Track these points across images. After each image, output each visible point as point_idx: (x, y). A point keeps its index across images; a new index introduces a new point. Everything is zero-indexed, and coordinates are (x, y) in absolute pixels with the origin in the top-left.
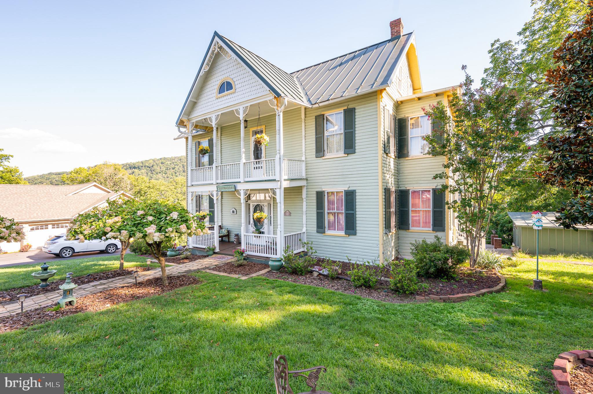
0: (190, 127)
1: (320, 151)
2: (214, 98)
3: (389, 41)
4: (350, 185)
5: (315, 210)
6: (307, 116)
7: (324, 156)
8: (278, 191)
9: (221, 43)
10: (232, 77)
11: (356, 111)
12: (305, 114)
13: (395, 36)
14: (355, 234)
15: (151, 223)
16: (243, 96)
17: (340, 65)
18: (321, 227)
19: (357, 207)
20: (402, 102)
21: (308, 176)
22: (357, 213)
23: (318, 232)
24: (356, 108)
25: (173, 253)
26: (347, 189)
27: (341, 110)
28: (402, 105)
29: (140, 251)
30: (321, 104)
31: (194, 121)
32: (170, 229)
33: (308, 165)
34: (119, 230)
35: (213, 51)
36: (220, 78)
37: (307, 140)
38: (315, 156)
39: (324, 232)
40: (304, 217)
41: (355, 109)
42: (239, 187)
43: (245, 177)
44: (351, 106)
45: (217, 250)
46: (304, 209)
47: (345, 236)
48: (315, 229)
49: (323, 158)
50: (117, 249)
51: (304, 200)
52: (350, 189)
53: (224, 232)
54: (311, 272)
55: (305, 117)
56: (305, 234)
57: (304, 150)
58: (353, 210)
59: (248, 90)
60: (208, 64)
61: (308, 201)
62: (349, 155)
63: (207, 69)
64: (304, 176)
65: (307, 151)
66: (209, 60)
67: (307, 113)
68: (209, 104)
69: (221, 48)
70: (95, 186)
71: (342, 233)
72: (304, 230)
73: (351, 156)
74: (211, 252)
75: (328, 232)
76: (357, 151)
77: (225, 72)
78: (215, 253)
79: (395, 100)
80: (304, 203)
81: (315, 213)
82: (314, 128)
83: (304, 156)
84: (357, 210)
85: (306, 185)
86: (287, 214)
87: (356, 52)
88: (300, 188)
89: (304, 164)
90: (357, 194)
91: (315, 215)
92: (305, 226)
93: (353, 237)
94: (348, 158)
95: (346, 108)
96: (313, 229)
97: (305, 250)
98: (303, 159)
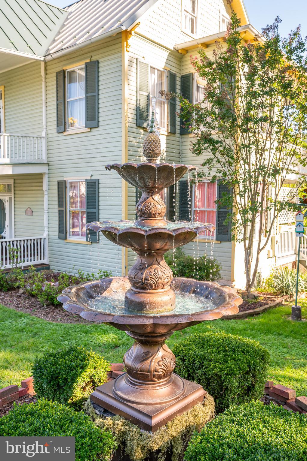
4: (94, 173)
5: (57, 207)
6: (48, 72)
7: (65, 131)
11: (100, 65)
12: (46, 70)
18: (63, 232)
19: (101, 203)
20: (185, 50)
21: (51, 159)
22: (101, 212)
23: (60, 238)
24: (100, 60)
26: (89, 178)
27: (82, 65)
28: (187, 55)
30: (55, 56)
33: (50, 144)
37: (48, 108)
38: (56, 131)
39: (66, 238)
40: (46, 216)
41: (98, 62)
44: (94, 59)
46: (46, 206)
47: (87, 243)
48: (57, 234)
49: (65, 133)
51: (46, 193)
52: (93, 178)
55: (46, 74)
56: (47, 242)
57: (44, 123)
58: (95, 208)
61: (50, 195)
62: (92, 130)
64: (44, 159)
65: (48, 124)
67: (48, 68)
71: (83, 240)
72: (45, 235)
73: (95, 131)
75: (70, 239)
76: (101, 124)
79: (172, 49)
80: (46, 197)
81: (57, 211)
82: (55, 90)
83: (45, 130)
84: (101, 207)
85: (47, 171)
86: (29, 213)
88: (40, 176)
89: (44, 142)
90: (100, 186)
91: (57, 214)
92: (46, 229)
93: (95, 245)
94: (92, 134)
95: (88, 61)
96: (55, 233)
97: (45, 261)
98: (44, 134)
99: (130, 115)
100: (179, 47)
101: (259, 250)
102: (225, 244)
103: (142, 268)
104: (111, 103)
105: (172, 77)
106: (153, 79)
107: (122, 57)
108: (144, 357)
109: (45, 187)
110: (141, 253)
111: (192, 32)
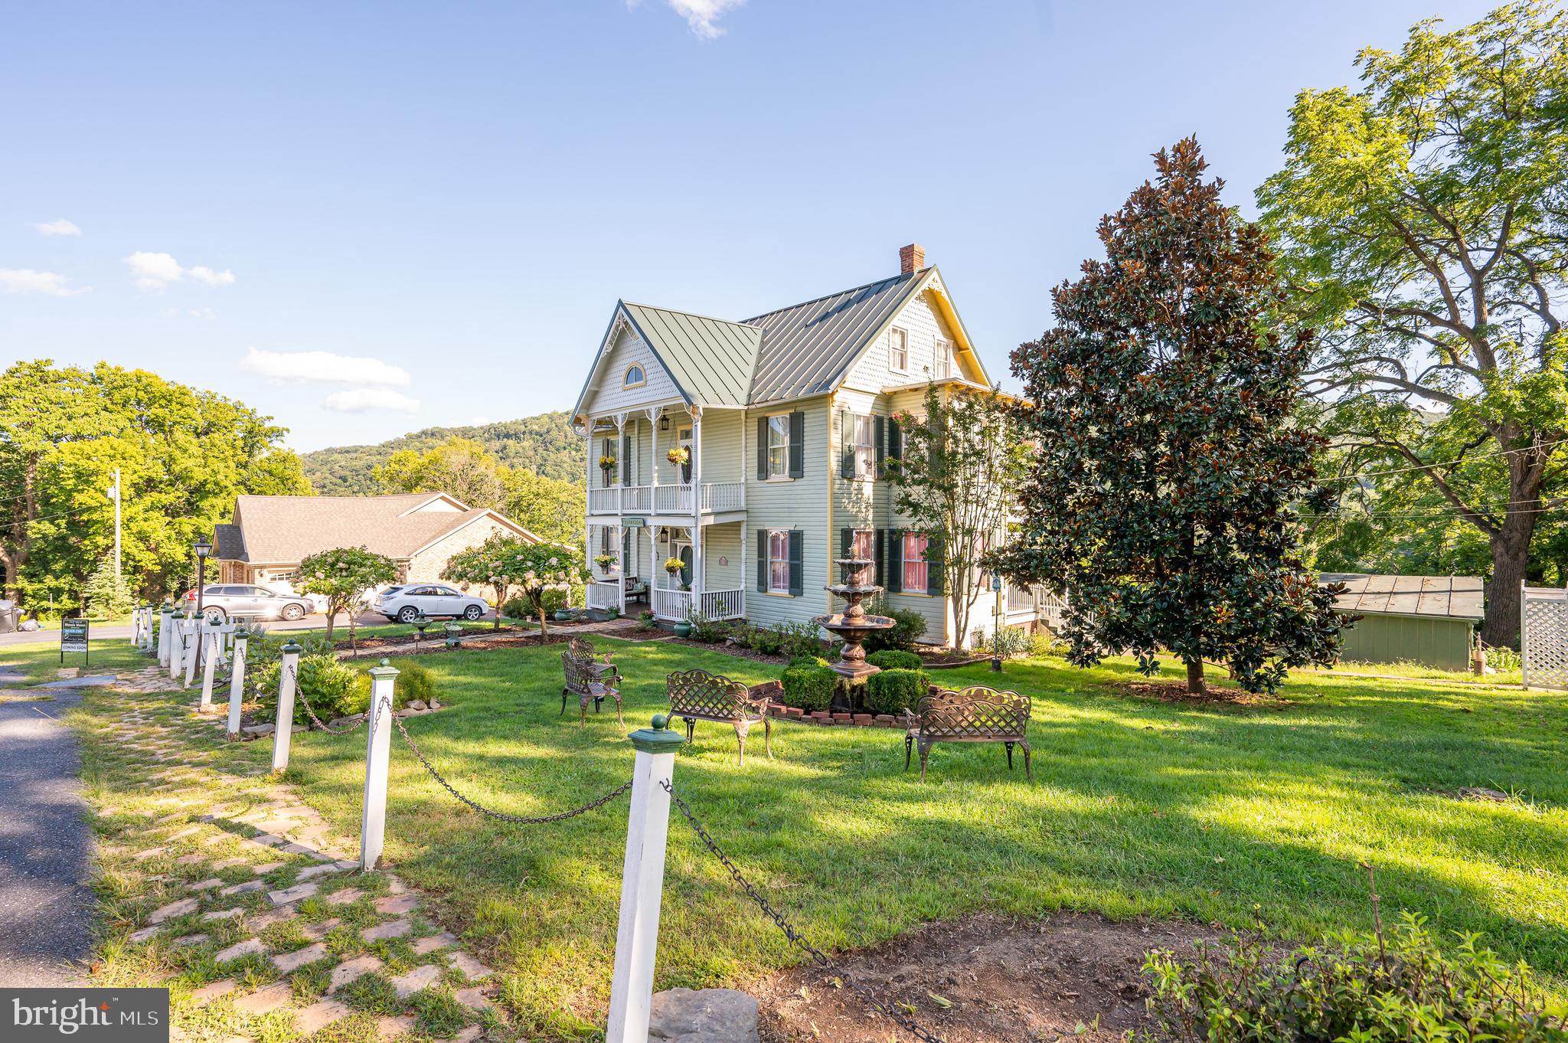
0: (590, 427)
1: (763, 471)
2: (620, 390)
3: (897, 280)
4: (797, 524)
5: (756, 557)
6: (749, 421)
7: (767, 479)
8: (693, 531)
9: (626, 317)
10: (643, 362)
11: (805, 416)
13: (907, 274)
14: (801, 594)
15: (530, 568)
16: (655, 392)
17: (822, 319)
18: (762, 585)
19: (804, 555)
20: (895, 393)
21: (748, 507)
22: (804, 563)
23: (759, 590)
24: (804, 413)
25: (563, 615)
26: (792, 529)
27: (786, 414)
28: (894, 398)
29: (519, 613)
30: (758, 406)
31: (595, 418)
32: (548, 575)
33: (749, 490)
34: (500, 575)
35: (618, 326)
36: (628, 361)
37: (748, 453)
38: (756, 477)
39: (766, 591)
40: (743, 567)
41: (802, 414)
42: (650, 522)
43: (656, 508)
44: (799, 409)
45: (623, 612)
46: (743, 556)
47: (790, 596)
48: (756, 586)
49: (767, 481)
50: (482, 614)
51: (744, 542)
52: (797, 529)
53: (639, 587)
54: (725, 640)
55: (746, 418)
56: (744, 593)
57: (744, 468)
58: (799, 560)
59: (661, 385)
60: (610, 343)
61: (748, 544)
62: (796, 480)
63: (610, 348)
64: (743, 507)
65: (748, 469)
66: (612, 337)
67: (749, 416)
68: (614, 396)
69: (626, 323)
70: (443, 498)
71: (785, 592)
72: (742, 587)
73: (799, 482)
74: (613, 615)
75: (772, 591)
76: (805, 474)
77: (634, 353)
78: (619, 617)
79: (879, 393)
80: (744, 546)
81: (756, 561)
82: (757, 436)
83: (744, 476)
84: (804, 559)
85: (746, 520)
86: (723, 562)
87: (854, 291)
88: (738, 524)
89: (743, 487)
90: (804, 537)
91: (756, 565)
92: (744, 580)
93: (798, 598)
94: (795, 483)
95: (793, 411)
96: (754, 585)
97: (742, 615)
98: (743, 480)
99: (834, 462)
100: (886, 391)
101: (969, 605)
102: (937, 599)
103: (849, 607)
104: (816, 455)
105: (879, 421)
106: (859, 425)
107: (827, 412)
108: (851, 649)
109: (743, 536)
110: (849, 601)
111: (902, 368)
